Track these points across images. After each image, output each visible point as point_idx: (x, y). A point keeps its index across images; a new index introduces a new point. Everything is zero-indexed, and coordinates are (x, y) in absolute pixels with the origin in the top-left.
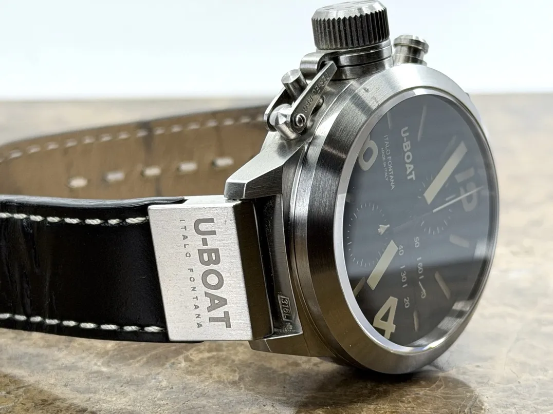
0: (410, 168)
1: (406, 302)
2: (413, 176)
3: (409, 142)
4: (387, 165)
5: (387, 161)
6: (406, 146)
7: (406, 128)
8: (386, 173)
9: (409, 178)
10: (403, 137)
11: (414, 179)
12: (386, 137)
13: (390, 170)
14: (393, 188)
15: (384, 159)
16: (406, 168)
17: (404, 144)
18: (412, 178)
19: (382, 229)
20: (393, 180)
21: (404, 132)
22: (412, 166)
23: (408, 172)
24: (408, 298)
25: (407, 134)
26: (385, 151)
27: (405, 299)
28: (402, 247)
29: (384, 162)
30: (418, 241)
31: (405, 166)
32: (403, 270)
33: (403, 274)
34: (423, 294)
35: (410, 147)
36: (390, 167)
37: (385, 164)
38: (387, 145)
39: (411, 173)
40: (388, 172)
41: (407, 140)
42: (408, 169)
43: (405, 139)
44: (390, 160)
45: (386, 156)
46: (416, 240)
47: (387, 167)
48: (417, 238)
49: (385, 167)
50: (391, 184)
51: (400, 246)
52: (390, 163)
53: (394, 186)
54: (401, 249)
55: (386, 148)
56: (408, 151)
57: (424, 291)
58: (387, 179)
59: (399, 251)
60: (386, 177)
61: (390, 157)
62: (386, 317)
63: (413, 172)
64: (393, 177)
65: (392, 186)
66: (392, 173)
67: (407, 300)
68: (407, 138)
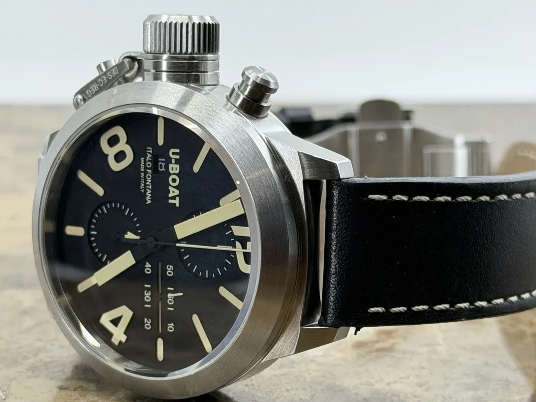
0: (173, 192)
1: (147, 323)
2: (177, 202)
3: (178, 166)
4: (145, 176)
5: (146, 173)
6: (172, 168)
7: (178, 151)
8: (143, 185)
9: (171, 201)
10: (172, 158)
11: (177, 205)
12: (149, 150)
13: (148, 183)
15: (142, 169)
16: (169, 190)
17: (171, 166)
18: (175, 204)
19: (130, 236)
20: (150, 195)
21: (174, 153)
22: (177, 192)
23: (171, 195)
25: (178, 157)
26: (145, 162)
27: (146, 319)
28: (150, 266)
29: (142, 172)
30: (171, 270)
31: (168, 188)
32: (148, 289)
33: (147, 293)
34: (171, 327)
35: (177, 172)
36: (149, 180)
37: (142, 175)
38: (149, 157)
39: (174, 198)
40: (145, 185)
41: (176, 163)
42: (171, 192)
43: (173, 161)
44: (150, 174)
45: (146, 168)
46: (169, 267)
47: (145, 179)
48: (171, 266)
49: (142, 178)
50: (148, 198)
51: (147, 263)
52: (149, 177)
53: (150, 202)
54: (149, 267)
55: (147, 159)
56: (174, 174)
57: (173, 325)
58: (143, 191)
59: (146, 268)
60: (143, 188)
61: (151, 171)
62: (116, 322)
63: (178, 198)
64: (150, 192)
65: (148, 200)
66: (150, 187)
67: (149, 321)
68: (177, 162)
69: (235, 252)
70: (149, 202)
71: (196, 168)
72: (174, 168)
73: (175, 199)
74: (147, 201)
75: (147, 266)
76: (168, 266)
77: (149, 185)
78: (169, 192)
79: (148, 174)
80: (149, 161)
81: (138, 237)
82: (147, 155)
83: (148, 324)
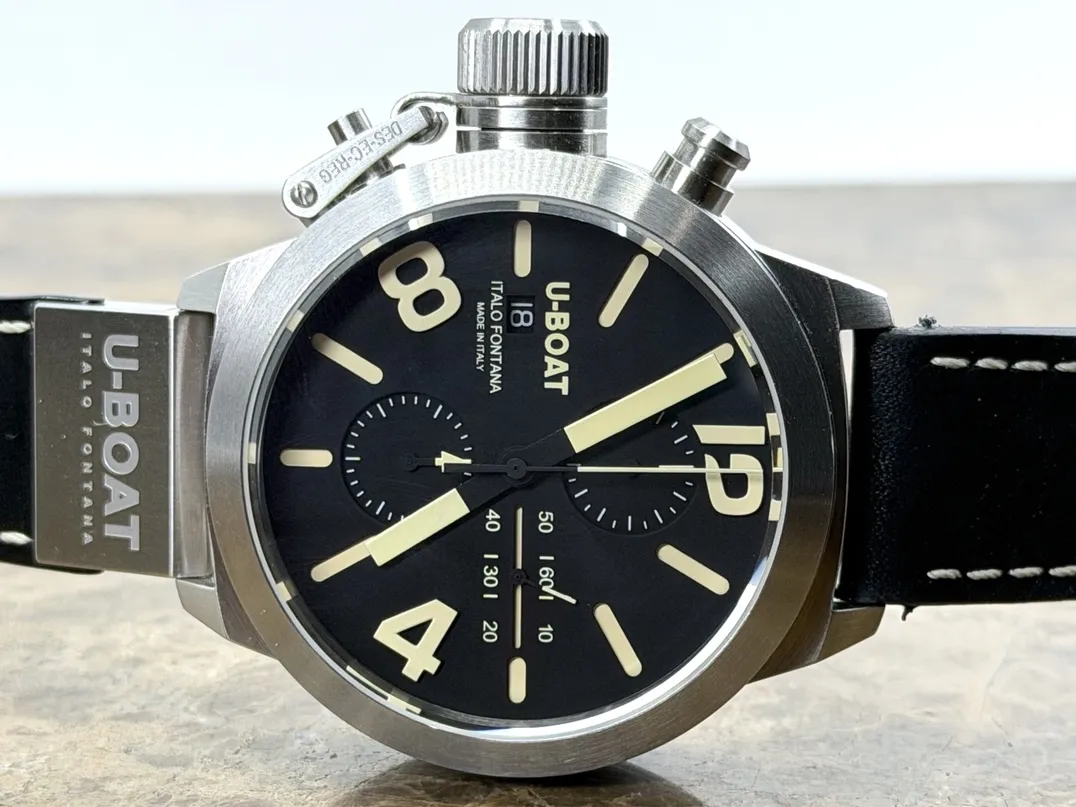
0: (555, 367)
1: (488, 630)
2: (564, 386)
3: (566, 316)
4: (487, 338)
5: (488, 331)
6: (553, 321)
7: (566, 285)
8: (481, 356)
9: (548, 385)
10: (552, 301)
11: (565, 392)
12: (499, 286)
13: (493, 353)
14: (494, 391)
15: (481, 325)
16: (546, 364)
17: (549, 316)
18: (560, 390)
19: (445, 459)
20: (499, 376)
21: (555, 291)
22: (564, 367)
23: (547, 374)
24: (495, 623)
25: (566, 297)
26: (487, 310)
27: (485, 623)
28: (497, 516)
29: (480, 330)
30: (549, 521)
31: (543, 359)
32: (491, 563)
33: (488, 571)
34: (546, 634)
35: (566, 325)
36: (497, 347)
37: (481, 337)
38: (495, 300)
39: (557, 378)
40: (487, 355)
41: (561, 309)
42: (550, 366)
43: (555, 306)
44: (499, 333)
45: (488, 322)
46: (544, 516)
47: (487, 344)
48: (547, 513)
49: (480, 343)
50: (492, 381)
51: (491, 511)
52: (496, 339)
53: (500, 388)
54: (493, 520)
55: (492, 305)
56: (558, 331)
57: (550, 628)
58: (481, 368)
59: (488, 520)
60: (480, 363)
61: (500, 327)
62: (413, 634)
63: (565, 379)
64: (500, 369)
65: (495, 386)
66: (500, 360)
67: (493, 626)
68: (563, 306)
69: (704, 475)
70: (496, 389)
71: (609, 317)
72: (558, 320)
73: (560, 381)
74: (491, 388)
75: (490, 517)
76: (542, 513)
77: (497, 356)
78: (545, 366)
79: (494, 333)
80: (495, 308)
81: (468, 461)
82: (493, 297)
83: (490, 632)
